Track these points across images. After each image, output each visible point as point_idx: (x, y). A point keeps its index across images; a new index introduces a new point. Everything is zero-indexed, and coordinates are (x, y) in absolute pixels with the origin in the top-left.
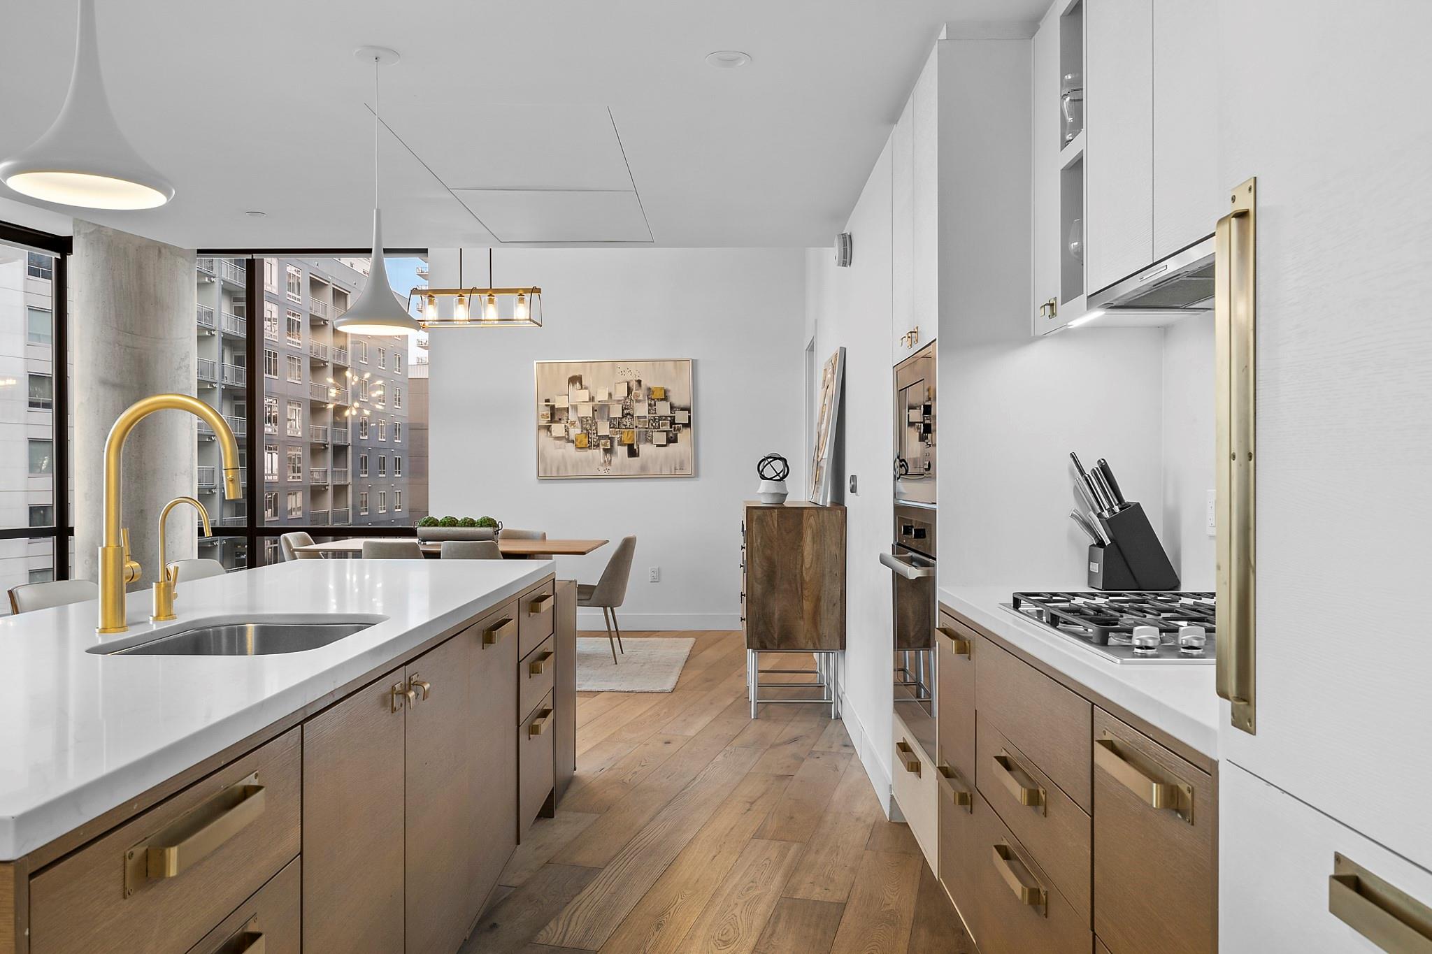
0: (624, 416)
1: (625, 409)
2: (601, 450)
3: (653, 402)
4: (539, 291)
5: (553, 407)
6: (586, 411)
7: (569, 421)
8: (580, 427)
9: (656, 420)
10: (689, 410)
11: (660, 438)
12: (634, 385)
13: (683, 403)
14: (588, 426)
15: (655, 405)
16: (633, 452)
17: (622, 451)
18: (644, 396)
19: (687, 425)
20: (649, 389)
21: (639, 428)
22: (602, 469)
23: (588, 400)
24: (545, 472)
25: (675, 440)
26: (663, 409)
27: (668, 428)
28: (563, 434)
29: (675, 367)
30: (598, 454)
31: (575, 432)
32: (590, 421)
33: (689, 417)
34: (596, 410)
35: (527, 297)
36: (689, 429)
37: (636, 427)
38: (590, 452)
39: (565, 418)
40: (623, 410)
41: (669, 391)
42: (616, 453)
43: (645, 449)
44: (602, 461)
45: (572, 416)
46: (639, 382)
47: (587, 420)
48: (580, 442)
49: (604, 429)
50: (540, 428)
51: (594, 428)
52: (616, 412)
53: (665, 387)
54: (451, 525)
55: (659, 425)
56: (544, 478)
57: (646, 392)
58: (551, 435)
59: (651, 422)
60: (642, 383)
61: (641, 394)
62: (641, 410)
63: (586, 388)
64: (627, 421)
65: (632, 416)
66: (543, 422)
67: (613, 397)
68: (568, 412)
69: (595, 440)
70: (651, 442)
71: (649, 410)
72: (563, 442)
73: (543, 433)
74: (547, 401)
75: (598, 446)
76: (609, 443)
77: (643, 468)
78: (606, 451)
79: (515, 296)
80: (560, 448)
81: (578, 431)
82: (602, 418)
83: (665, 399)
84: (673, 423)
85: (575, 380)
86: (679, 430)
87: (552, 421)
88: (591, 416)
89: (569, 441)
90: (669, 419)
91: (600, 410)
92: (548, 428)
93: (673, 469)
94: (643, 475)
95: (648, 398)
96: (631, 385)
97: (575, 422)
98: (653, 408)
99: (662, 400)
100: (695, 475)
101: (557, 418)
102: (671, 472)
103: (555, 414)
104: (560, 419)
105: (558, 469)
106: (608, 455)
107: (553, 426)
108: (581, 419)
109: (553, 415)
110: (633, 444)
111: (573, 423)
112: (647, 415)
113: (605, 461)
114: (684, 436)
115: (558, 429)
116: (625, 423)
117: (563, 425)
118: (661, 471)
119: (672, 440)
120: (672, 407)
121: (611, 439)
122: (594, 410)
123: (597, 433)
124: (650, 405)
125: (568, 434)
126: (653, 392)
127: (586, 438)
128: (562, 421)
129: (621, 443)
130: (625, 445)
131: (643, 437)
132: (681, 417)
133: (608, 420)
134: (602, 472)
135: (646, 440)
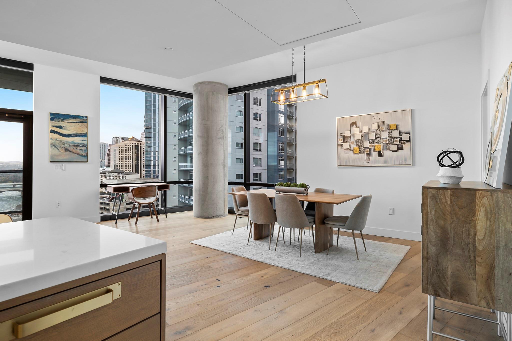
0: (376, 138)
1: (377, 135)
2: (365, 154)
3: (390, 131)
4: (324, 80)
5: (344, 136)
6: (358, 137)
7: (351, 142)
8: (356, 144)
9: (392, 140)
10: (409, 134)
11: (395, 148)
12: (381, 124)
13: (406, 131)
14: (359, 143)
15: (391, 132)
16: (380, 154)
17: (375, 154)
18: (386, 128)
19: (409, 141)
20: (389, 125)
21: (384, 143)
22: (365, 162)
23: (359, 132)
24: (340, 163)
25: (402, 148)
26: (396, 134)
27: (398, 143)
28: (348, 147)
29: (402, 114)
30: (364, 156)
31: (353, 146)
32: (360, 142)
33: (410, 137)
34: (363, 136)
36: (409, 143)
37: (382, 143)
38: (360, 155)
39: (349, 141)
40: (375, 136)
41: (399, 125)
42: (372, 155)
43: (386, 153)
44: (366, 159)
45: (352, 140)
46: (383, 122)
47: (359, 141)
48: (356, 151)
49: (366, 144)
50: (338, 145)
51: (362, 144)
52: (372, 137)
53: (397, 123)
55: (393, 141)
56: (340, 166)
57: (387, 127)
58: (343, 148)
59: (390, 140)
60: (385, 123)
61: (384, 128)
62: (385, 135)
63: (358, 127)
64: (377, 141)
65: (380, 138)
66: (340, 143)
67: (371, 130)
68: (350, 138)
69: (362, 150)
70: (390, 149)
71: (388, 135)
72: (348, 151)
73: (340, 147)
74: (341, 134)
75: (364, 152)
76: (369, 151)
77: (385, 162)
78: (368, 154)
79: (315, 85)
80: (347, 154)
81: (355, 146)
82: (365, 140)
83: (397, 129)
84: (401, 140)
85: (354, 124)
86: (404, 143)
87: (344, 142)
88: (361, 139)
89: (351, 150)
90: (399, 138)
91: (365, 136)
92: (342, 145)
93: (401, 162)
94: (385, 165)
95: (388, 130)
96: (379, 124)
97: (353, 142)
98: (391, 134)
99: (395, 130)
100: (413, 164)
101: (345, 141)
102: (400, 163)
103: (345, 139)
104: (347, 141)
105: (346, 163)
106: (368, 156)
107: (344, 144)
108: (356, 141)
109: (344, 140)
110: (381, 151)
111: (352, 143)
112: (387, 137)
113: (367, 159)
114: (407, 146)
115: (346, 145)
116: (376, 142)
117: (348, 144)
118: (395, 163)
119: (400, 148)
120: (400, 133)
121: (370, 149)
122: (362, 136)
123: (363, 146)
124: (389, 133)
125: (350, 148)
126: (391, 126)
127: (358, 149)
128: (348, 142)
129: (375, 151)
130: (377, 151)
131: (385, 147)
132: (405, 137)
133: (368, 140)
134: (366, 164)
135: (387, 149)
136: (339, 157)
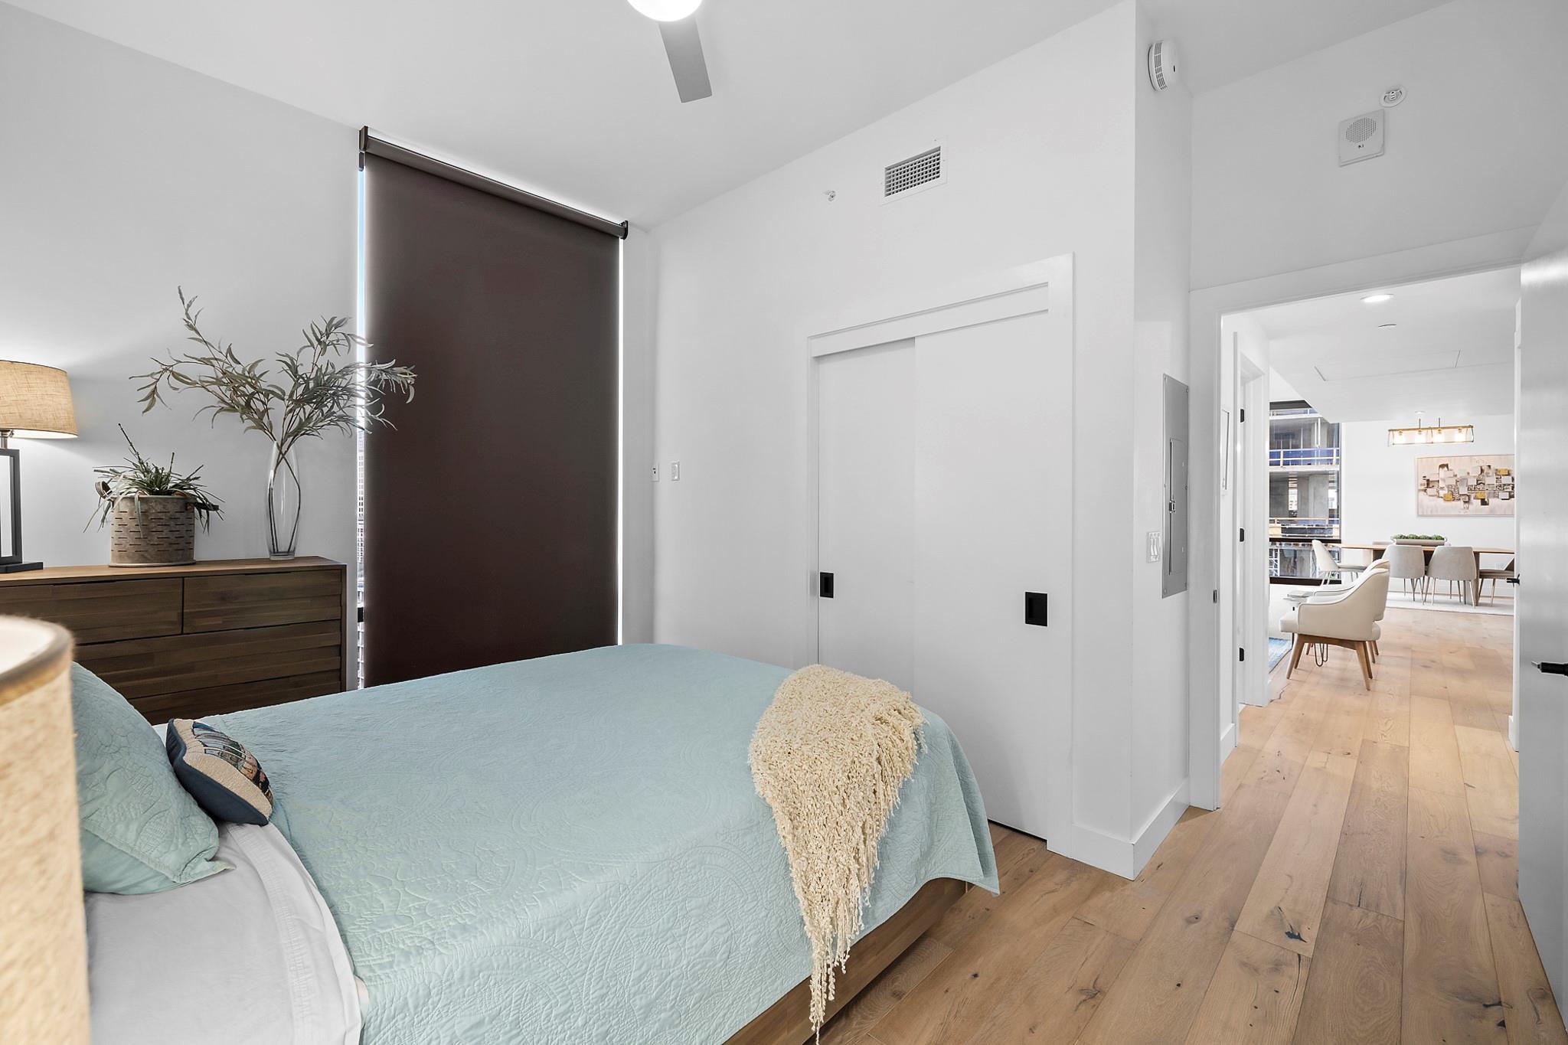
0: (1478, 484)
1: (1479, 480)
2: (1462, 501)
3: (1499, 476)
4: (1472, 427)
5: (1428, 480)
6: (1451, 482)
7: (1439, 487)
8: (1447, 490)
9: (1502, 487)
11: (1504, 495)
12: (1485, 468)
14: (1452, 489)
15: (1500, 478)
16: (1484, 503)
17: (1476, 502)
20: (1497, 470)
21: (1489, 490)
22: (1462, 511)
23: (1452, 476)
24: (1423, 512)
26: (1506, 480)
27: (1511, 490)
28: (1435, 493)
30: (1460, 503)
31: (1444, 492)
32: (1454, 487)
35: (1464, 430)
37: (1487, 489)
38: (1453, 502)
39: (1437, 485)
40: (1477, 481)
41: (1511, 470)
42: (1472, 504)
43: (1492, 501)
44: (1462, 507)
45: (1441, 484)
46: (1489, 466)
47: (1452, 486)
48: (1447, 498)
49: (1463, 490)
50: (1419, 490)
51: (1457, 490)
52: (1472, 482)
53: (1509, 468)
54: (1413, 538)
55: (1504, 488)
57: (1495, 472)
58: (1427, 494)
59: (1498, 487)
60: (1491, 467)
61: (1491, 472)
62: (1491, 480)
63: (1451, 470)
64: (1480, 486)
65: (1484, 484)
66: (1423, 488)
67: (1470, 474)
68: (1439, 482)
69: (1458, 496)
70: (1498, 497)
71: (1496, 480)
72: (1435, 498)
73: (1422, 493)
74: (1424, 477)
75: (1460, 499)
76: (1467, 498)
77: (1491, 511)
78: (1465, 502)
79: (1456, 430)
80: (1433, 501)
81: (1446, 492)
82: (1462, 485)
83: (1509, 475)
85: (1442, 466)
87: (1428, 487)
88: (1454, 484)
89: (1439, 497)
90: (1511, 485)
91: (1461, 481)
92: (1425, 491)
93: (1512, 511)
94: (1492, 514)
95: (1496, 475)
96: (1483, 468)
97: (1444, 487)
99: (1506, 475)
101: (1431, 486)
102: (1511, 513)
103: (1430, 483)
104: (1433, 486)
105: (1431, 511)
106: (1467, 505)
107: (1429, 489)
108: (1448, 487)
109: (1428, 484)
110: (1485, 499)
111: (1442, 488)
112: (1494, 483)
113: (1465, 507)
115: (1432, 491)
116: (1479, 488)
117: (1435, 489)
118: (1505, 512)
119: (1513, 496)
120: (1513, 479)
121: (1469, 496)
122: (1457, 481)
123: (1459, 493)
124: (1497, 478)
125: (1439, 494)
126: (1499, 471)
127: (1451, 495)
128: (1435, 487)
129: (1476, 498)
130: (1479, 499)
131: (1492, 495)
133: (1467, 486)
134: (1462, 513)
135: (1494, 497)
136: (1419, 505)
